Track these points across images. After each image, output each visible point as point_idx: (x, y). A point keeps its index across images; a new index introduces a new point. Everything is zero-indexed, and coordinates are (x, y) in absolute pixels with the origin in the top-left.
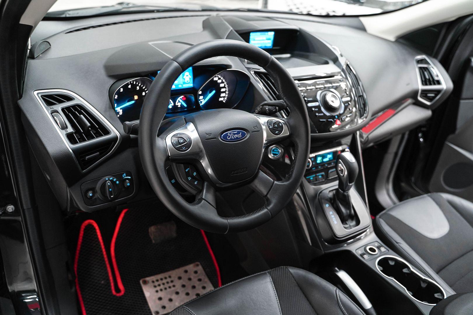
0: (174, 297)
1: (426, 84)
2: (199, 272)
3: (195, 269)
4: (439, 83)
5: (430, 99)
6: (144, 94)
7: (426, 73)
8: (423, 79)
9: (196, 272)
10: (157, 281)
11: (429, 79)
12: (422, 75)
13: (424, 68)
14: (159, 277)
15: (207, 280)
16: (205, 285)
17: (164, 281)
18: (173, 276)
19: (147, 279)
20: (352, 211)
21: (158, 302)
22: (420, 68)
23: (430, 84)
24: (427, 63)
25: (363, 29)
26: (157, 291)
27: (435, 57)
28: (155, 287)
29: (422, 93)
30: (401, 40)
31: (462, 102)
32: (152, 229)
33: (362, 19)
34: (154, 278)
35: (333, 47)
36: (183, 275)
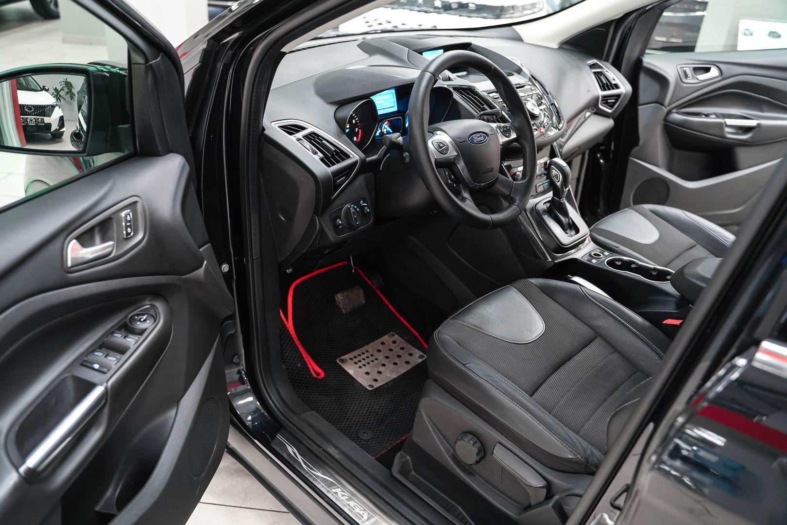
0: (381, 369)
1: (605, 90)
2: (398, 342)
3: (392, 339)
4: (617, 86)
5: (611, 106)
6: (354, 121)
7: (602, 78)
8: (601, 85)
9: (394, 342)
10: (355, 357)
11: (607, 84)
12: (599, 81)
13: (598, 72)
14: (356, 353)
15: (410, 346)
16: (411, 352)
17: (363, 356)
18: (370, 350)
19: (343, 357)
20: (571, 221)
21: (366, 376)
22: (595, 73)
23: (609, 89)
24: (600, 67)
25: (519, 39)
26: (360, 367)
27: (606, 60)
28: (356, 363)
29: (602, 100)
30: (565, 46)
31: (640, 107)
32: (339, 297)
33: (514, 27)
34: (351, 355)
35: (512, 57)
36: (381, 347)
